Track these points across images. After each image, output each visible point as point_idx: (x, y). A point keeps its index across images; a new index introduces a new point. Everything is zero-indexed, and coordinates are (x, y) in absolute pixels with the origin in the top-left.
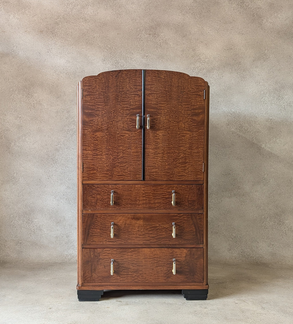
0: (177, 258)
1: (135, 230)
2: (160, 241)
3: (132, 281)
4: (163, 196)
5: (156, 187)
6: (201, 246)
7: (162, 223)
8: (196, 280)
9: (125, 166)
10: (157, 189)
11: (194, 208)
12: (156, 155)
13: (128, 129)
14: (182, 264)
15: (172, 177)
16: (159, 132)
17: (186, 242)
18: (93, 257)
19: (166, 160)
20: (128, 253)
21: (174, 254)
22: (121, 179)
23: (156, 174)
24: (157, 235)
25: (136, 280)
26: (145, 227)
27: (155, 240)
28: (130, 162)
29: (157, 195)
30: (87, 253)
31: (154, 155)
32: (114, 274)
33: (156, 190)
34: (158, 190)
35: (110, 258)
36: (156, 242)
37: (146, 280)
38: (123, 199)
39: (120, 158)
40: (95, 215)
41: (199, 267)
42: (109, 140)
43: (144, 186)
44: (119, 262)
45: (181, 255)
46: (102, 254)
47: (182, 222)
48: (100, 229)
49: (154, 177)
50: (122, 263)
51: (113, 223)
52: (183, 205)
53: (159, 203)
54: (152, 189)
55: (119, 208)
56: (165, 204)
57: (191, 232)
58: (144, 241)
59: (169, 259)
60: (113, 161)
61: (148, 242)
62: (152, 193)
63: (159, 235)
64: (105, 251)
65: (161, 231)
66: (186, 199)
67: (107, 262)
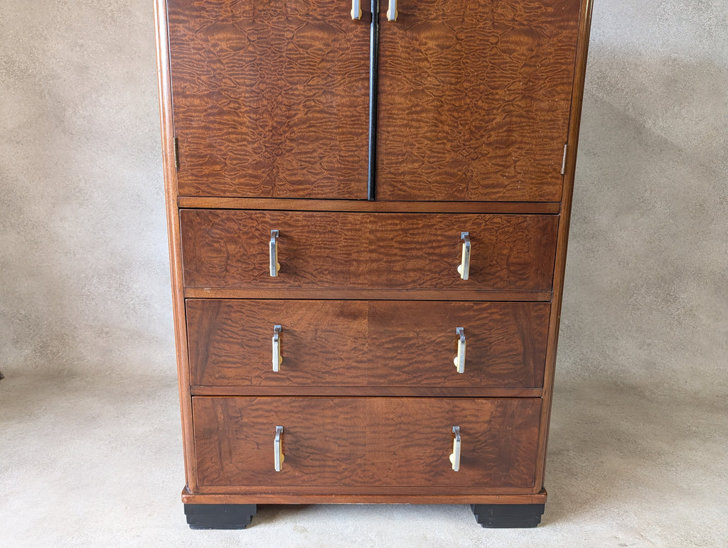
0: (464, 425)
1: (345, 348)
2: (419, 379)
3: (336, 483)
4: (431, 251)
5: (410, 221)
6: (536, 392)
7: (425, 328)
8: (512, 482)
9: (314, 151)
10: (414, 229)
11: (525, 285)
12: (415, 116)
13: (322, 22)
14: (478, 442)
15: (462, 191)
16: (428, 34)
17: (493, 383)
18: (224, 420)
19: (447, 133)
20: (323, 409)
21: (455, 413)
22: (301, 193)
23: (412, 181)
24: (411, 361)
25: (347, 481)
26: (376, 338)
27: (404, 377)
28: (331, 139)
29: (413, 246)
30: (206, 408)
31: (408, 114)
32: (286, 465)
33: (411, 232)
34: (416, 232)
35: (273, 425)
36: (406, 380)
37: (374, 479)
38: (310, 257)
39: (295, 125)
40: (223, 304)
41: (524, 448)
42: (261, 59)
43: (375, 216)
44: (298, 434)
45: (477, 416)
46: (249, 414)
47: (486, 327)
48: (241, 345)
49: (404, 188)
50: (308, 436)
51: (279, 326)
52: (492, 277)
53: (421, 270)
54: (399, 227)
55: (297, 284)
56: (435, 273)
57: (511, 353)
58: (372, 379)
59: (443, 428)
60: (273, 135)
61: (382, 381)
62: (398, 239)
63: (416, 362)
64: (257, 404)
65: (421, 352)
66: (504, 257)
67: (263, 432)
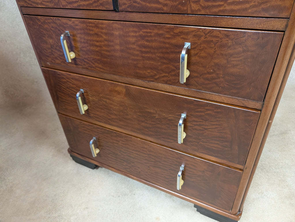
3: (123, 169)
4: (162, 55)
7: (161, 109)
10: (148, 36)
11: (238, 93)
20: (112, 136)
24: (153, 126)
25: (128, 170)
33: (147, 38)
34: (149, 39)
43: (121, 24)
47: (203, 118)
52: (210, 82)
53: (156, 68)
54: (138, 34)
56: (166, 72)
62: (138, 43)
65: (159, 122)
66: (221, 68)
